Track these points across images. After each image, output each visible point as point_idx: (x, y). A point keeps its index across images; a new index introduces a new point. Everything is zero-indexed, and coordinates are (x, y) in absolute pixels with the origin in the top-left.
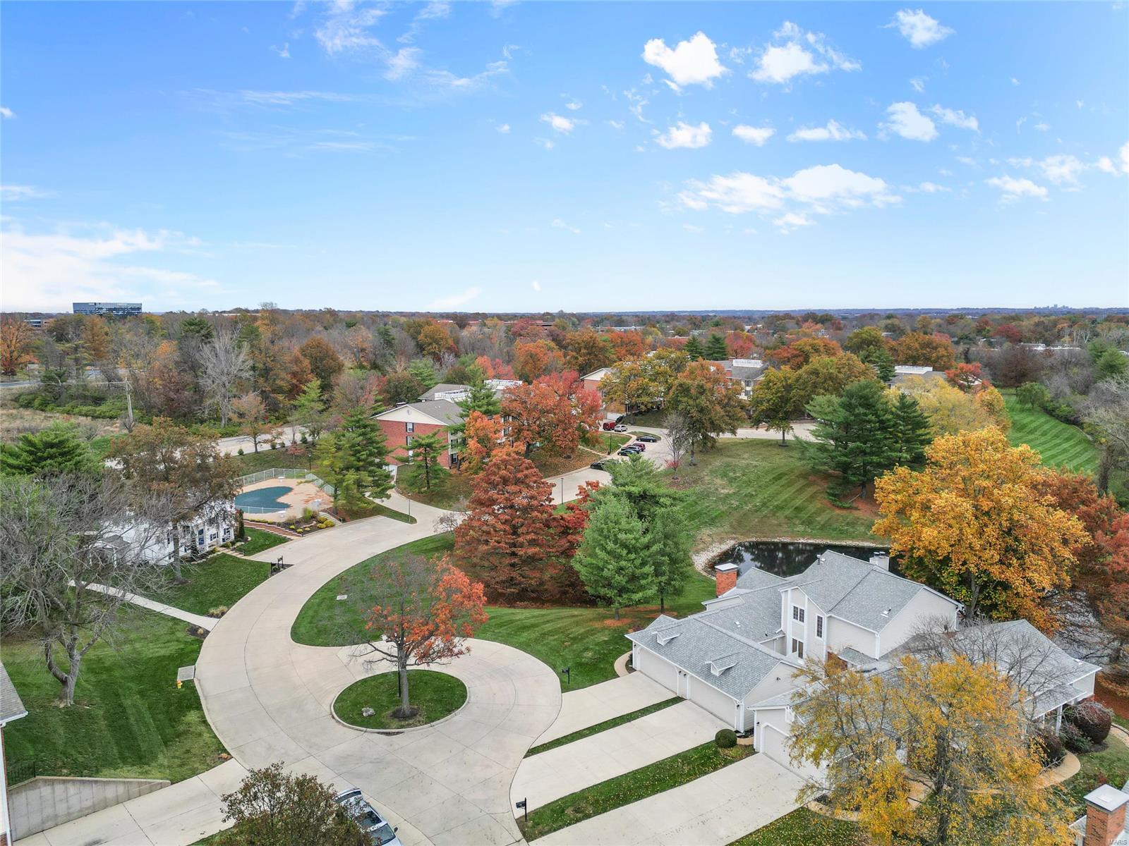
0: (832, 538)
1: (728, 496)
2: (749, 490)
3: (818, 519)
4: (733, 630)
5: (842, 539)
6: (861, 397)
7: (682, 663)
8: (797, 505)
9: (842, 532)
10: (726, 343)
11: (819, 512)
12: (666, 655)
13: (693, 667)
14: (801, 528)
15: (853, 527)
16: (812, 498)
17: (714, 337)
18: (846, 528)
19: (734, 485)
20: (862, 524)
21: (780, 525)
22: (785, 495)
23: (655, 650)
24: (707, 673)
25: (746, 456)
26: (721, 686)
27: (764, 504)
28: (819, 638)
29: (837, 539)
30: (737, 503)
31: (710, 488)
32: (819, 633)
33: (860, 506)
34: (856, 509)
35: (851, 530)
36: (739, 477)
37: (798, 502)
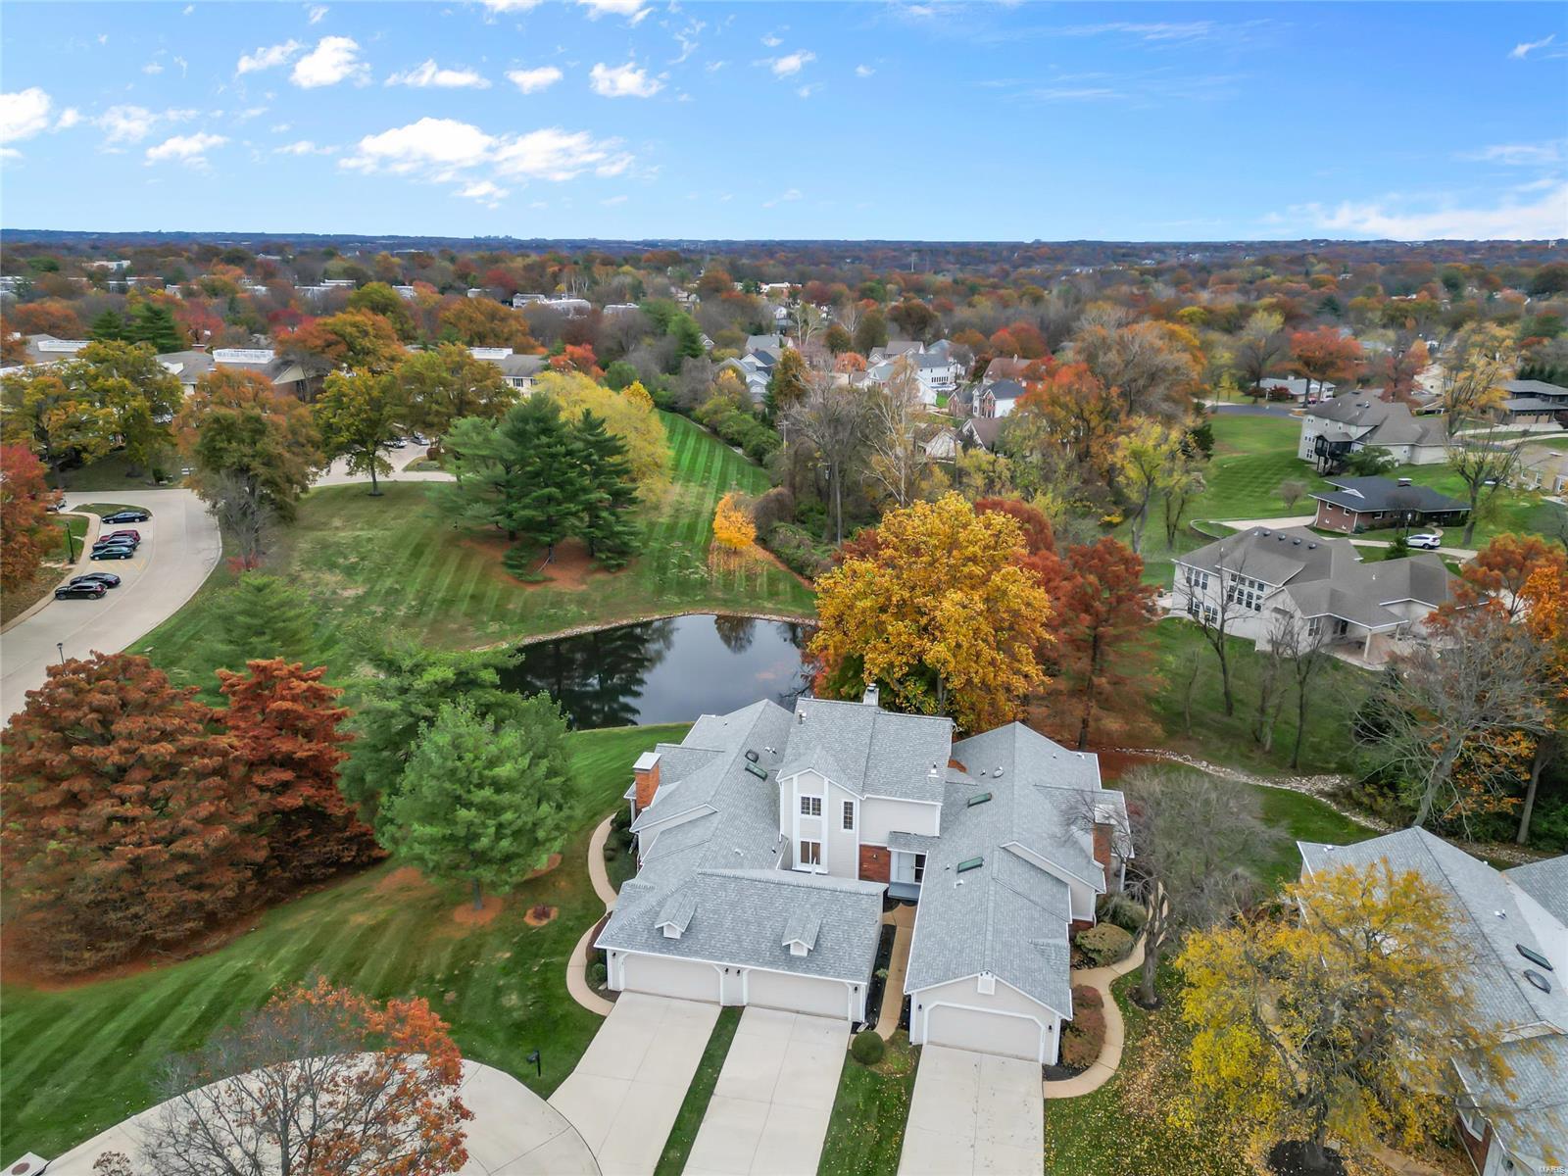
0: (544, 631)
1: (360, 601)
2: (388, 583)
3: (511, 606)
4: (741, 866)
5: (557, 629)
6: (538, 420)
7: (732, 957)
8: (470, 592)
9: (551, 619)
10: (175, 318)
11: (506, 596)
12: (696, 953)
13: (754, 956)
14: (494, 627)
15: (561, 608)
16: (484, 577)
17: (150, 309)
18: (553, 611)
19: (360, 579)
20: (570, 601)
21: (463, 629)
22: (445, 580)
23: (669, 951)
24: (784, 956)
25: (337, 522)
26: (822, 971)
27: (423, 602)
28: (848, 831)
29: (551, 631)
30: (382, 609)
31: (322, 593)
32: (848, 823)
33: (552, 572)
34: (551, 580)
35: (560, 613)
36: (357, 563)
37: (469, 588)
